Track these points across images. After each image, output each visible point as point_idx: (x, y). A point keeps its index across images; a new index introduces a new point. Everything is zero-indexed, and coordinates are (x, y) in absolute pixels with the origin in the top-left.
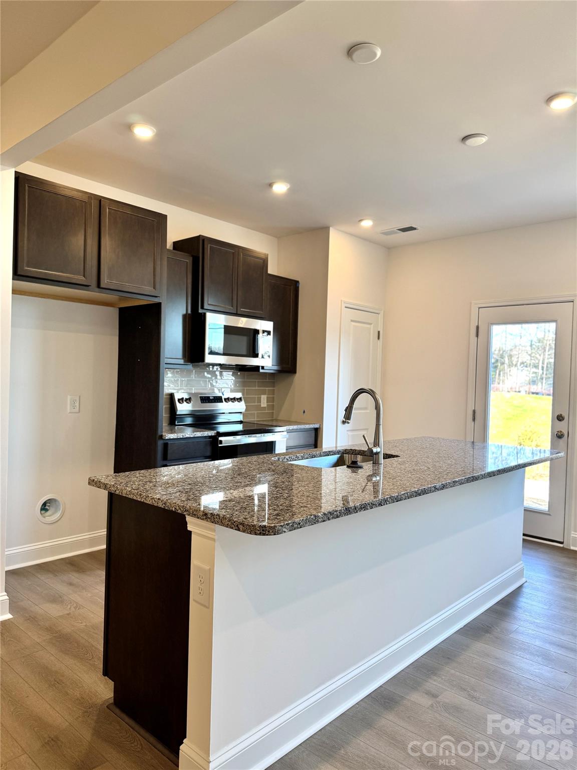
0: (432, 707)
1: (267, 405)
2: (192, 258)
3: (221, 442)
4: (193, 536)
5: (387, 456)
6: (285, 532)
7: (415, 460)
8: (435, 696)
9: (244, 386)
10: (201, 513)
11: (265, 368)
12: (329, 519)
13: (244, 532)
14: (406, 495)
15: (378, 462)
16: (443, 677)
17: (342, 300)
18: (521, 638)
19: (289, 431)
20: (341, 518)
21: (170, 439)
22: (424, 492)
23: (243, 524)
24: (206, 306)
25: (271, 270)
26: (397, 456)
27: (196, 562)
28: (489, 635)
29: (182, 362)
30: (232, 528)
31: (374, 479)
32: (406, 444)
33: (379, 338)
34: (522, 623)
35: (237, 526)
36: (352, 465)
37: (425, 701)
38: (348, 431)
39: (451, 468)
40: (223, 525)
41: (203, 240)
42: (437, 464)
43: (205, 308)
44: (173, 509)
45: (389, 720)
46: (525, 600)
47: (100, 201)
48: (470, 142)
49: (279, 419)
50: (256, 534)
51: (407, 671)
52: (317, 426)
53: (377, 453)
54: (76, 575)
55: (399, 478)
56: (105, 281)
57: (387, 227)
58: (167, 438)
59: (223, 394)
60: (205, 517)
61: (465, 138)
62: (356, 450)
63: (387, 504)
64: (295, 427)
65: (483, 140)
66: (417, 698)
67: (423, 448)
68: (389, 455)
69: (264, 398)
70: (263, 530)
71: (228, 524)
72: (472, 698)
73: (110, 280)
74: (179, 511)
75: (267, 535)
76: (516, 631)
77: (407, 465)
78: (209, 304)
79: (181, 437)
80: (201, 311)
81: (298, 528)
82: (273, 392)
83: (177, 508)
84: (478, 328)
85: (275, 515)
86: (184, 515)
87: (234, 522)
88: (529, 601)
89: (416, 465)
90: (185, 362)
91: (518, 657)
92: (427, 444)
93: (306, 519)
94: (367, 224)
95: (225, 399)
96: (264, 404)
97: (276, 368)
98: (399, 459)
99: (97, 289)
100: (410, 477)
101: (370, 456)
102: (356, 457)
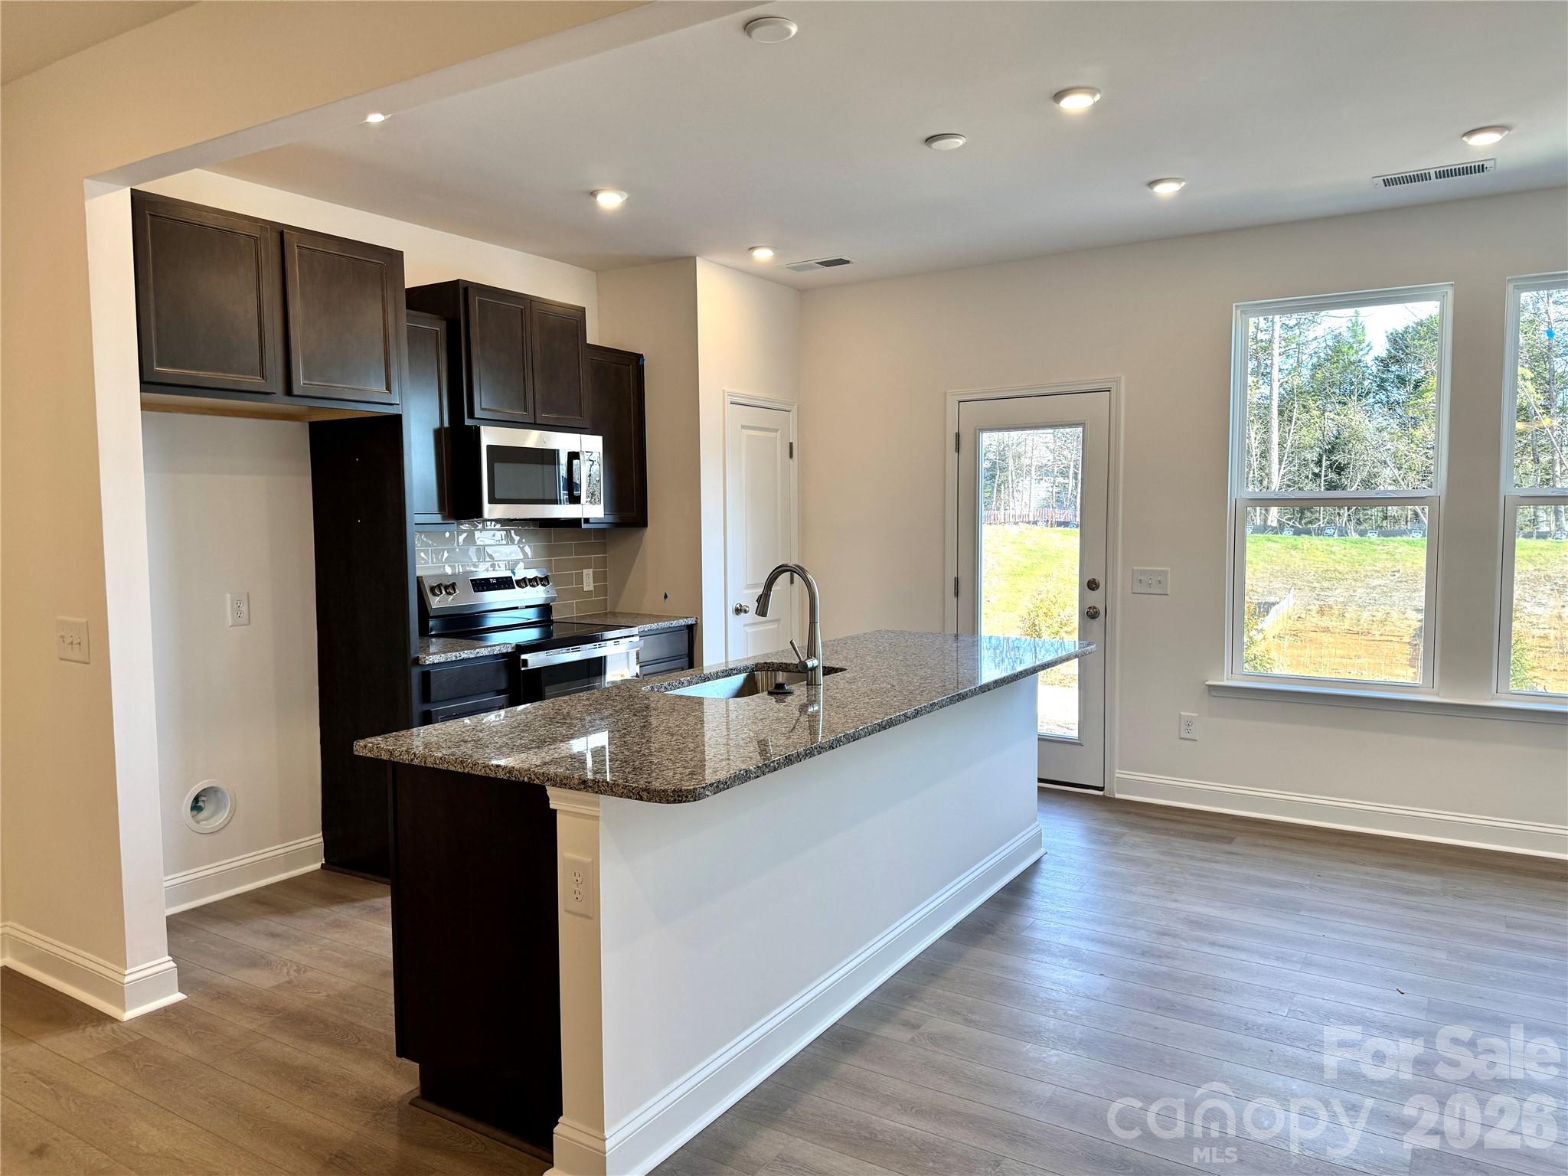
0: (913, 1041)
1: (595, 587)
2: (445, 322)
3: (525, 662)
4: (559, 817)
5: (828, 671)
6: (708, 796)
7: (872, 674)
8: (915, 1027)
9: (550, 555)
10: (576, 781)
11: (591, 521)
12: (764, 774)
13: (649, 801)
14: (866, 730)
15: (815, 681)
16: (927, 1001)
17: (724, 391)
18: (1038, 935)
19: (642, 635)
20: (779, 771)
21: (434, 664)
22: (891, 724)
23: (647, 790)
24: (478, 413)
25: (592, 338)
26: (842, 670)
27: (567, 852)
28: (991, 936)
29: (438, 518)
30: (630, 798)
31: (811, 710)
32: (853, 647)
33: (791, 456)
34: (1039, 914)
35: (638, 793)
36: (775, 691)
37: (905, 1035)
38: (745, 626)
39: (925, 683)
40: (614, 794)
41: (466, 290)
42: (905, 678)
43: (476, 416)
44: (526, 779)
45: (852, 1066)
46: (1045, 881)
47: (282, 234)
48: (938, 145)
49: (617, 611)
50: (668, 802)
51: (872, 999)
52: (691, 621)
53: (814, 669)
54: (278, 919)
55: (852, 706)
56: (300, 381)
57: (797, 259)
58: (427, 662)
59: (514, 574)
60: (583, 786)
61: (930, 140)
62: (773, 664)
63: (840, 745)
64: (654, 626)
65: (960, 142)
66: (890, 1032)
67: (879, 652)
68: (829, 668)
69: (588, 574)
70: (679, 796)
71: (622, 793)
72: (968, 1022)
73: (309, 380)
74: (537, 782)
75: (685, 802)
76: (1032, 927)
77: (860, 684)
78: (482, 409)
79: (454, 659)
80: (468, 422)
81: (724, 789)
82: (604, 563)
83: (533, 777)
84: (958, 435)
85: (689, 775)
86: (544, 787)
87: (633, 789)
88: (1050, 882)
89: (874, 682)
90: (444, 518)
91: (1035, 962)
92: (886, 645)
93: (735, 776)
94: (763, 255)
95: (518, 582)
96: (589, 585)
97: (610, 519)
98: (847, 675)
99: (287, 399)
100: (868, 703)
101: (802, 672)
102: (775, 674)
